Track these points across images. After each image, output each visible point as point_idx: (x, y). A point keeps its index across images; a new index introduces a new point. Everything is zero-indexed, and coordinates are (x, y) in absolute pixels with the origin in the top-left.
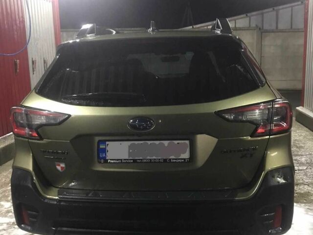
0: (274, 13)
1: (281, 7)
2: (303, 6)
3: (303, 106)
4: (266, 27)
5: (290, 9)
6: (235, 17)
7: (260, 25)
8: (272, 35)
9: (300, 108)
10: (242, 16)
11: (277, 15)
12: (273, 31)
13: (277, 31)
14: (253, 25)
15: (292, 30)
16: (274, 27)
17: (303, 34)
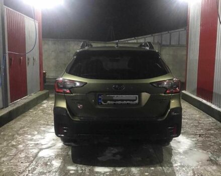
0: (169, 34)
1: (172, 31)
2: (185, 31)
3: (185, 90)
4: (164, 43)
5: (178, 32)
6: (145, 36)
7: (160, 42)
8: (167, 48)
9: (183, 92)
10: (149, 36)
11: (170, 36)
12: (167, 46)
13: (170, 45)
14: (156, 41)
15: (179, 46)
16: (168, 43)
17: (186, 48)
